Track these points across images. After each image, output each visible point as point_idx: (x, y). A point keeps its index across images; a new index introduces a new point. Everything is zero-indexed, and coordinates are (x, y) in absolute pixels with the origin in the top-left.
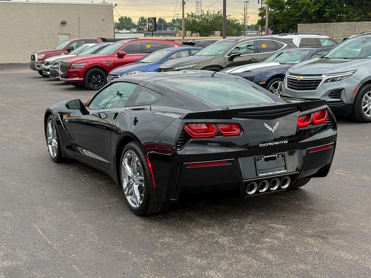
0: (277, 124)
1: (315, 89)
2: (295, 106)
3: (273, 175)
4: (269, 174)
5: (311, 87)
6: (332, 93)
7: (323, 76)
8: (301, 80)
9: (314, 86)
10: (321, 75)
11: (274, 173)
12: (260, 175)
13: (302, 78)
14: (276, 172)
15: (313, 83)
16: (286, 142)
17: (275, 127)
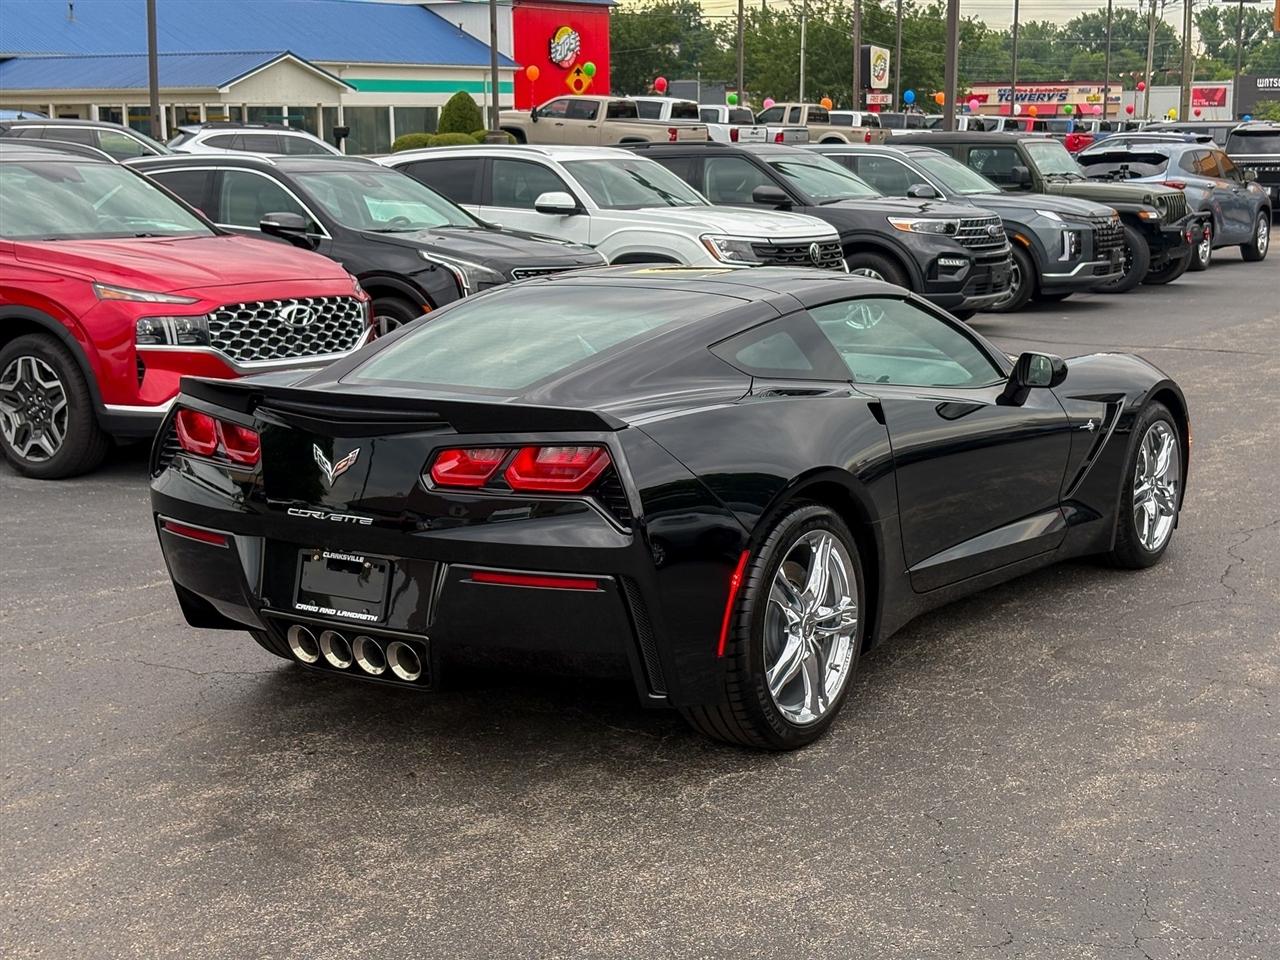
0: (351, 455)
2: (435, 412)
3: (335, 618)
4: (324, 610)
11: (339, 614)
12: (297, 607)
14: (345, 613)
16: (367, 521)
17: (342, 465)
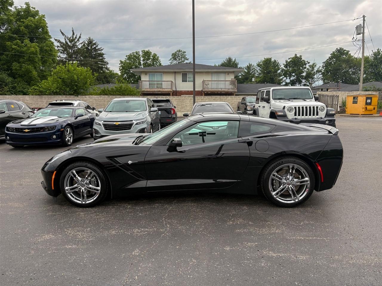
1: (130, 129)
5: (127, 128)
6: (140, 131)
7: (134, 121)
8: (119, 125)
9: (129, 127)
10: (132, 121)
13: (119, 123)
15: (128, 126)
